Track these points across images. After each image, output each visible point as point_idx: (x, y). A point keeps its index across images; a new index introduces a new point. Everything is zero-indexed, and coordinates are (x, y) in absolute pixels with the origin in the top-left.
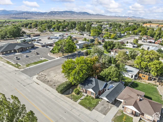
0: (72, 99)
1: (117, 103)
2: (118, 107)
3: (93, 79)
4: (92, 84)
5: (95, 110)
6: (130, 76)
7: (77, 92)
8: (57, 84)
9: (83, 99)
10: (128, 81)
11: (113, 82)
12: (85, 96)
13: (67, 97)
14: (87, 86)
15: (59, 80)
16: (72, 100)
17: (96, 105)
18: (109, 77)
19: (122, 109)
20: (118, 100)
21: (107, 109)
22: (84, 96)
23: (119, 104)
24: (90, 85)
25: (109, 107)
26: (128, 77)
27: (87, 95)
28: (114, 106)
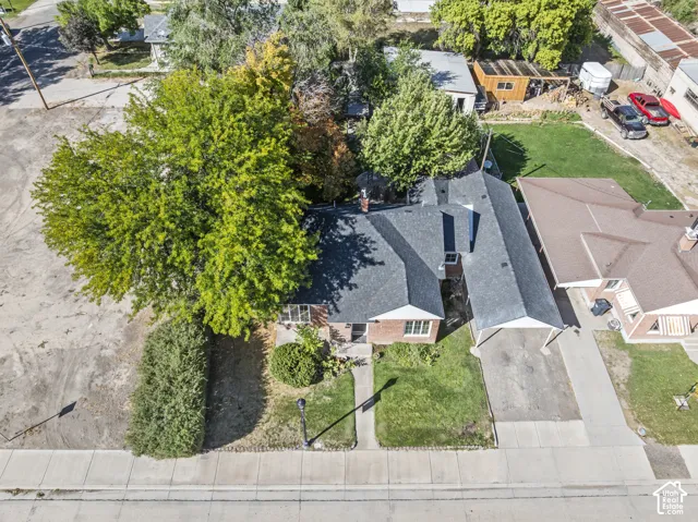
0: (310, 443)
2: (579, 327)
3: (363, 226)
5: (507, 419)
8: (70, 385)
12: (369, 361)
13: (261, 448)
14: (345, 293)
15: (57, 341)
17: (482, 386)
19: (601, 322)
21: (550, 371)
22: (358, 364)
24: (367, 277)
25: (546, 352)
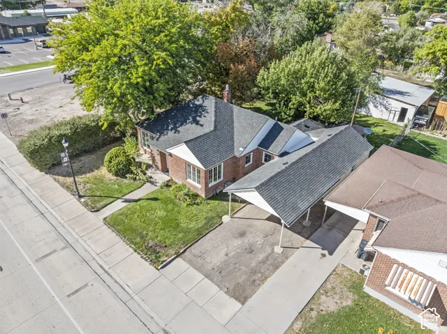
0: (80, 197)
1: (325, 226)
2: (331, 254)
3: (209, 102)
4: (197, 123)
5: (190, 262)
6: (392, 115)
7: (118, 164)
9: (136, 201)
10: (384, 131)
11: (312, 124)
12: (159, 185)
14: (171, 134)
16: (83, 200)
17: (201, 234)
18: (296, 99)
19: (357, 264)
20: (332, 212)
21: (264, 262)
22: (152, 183)
23: (335, 233)
24: (188, 130)
25: (278, 250)
26: (385, 117)
27: (168, 178)
28: (309, 243)
